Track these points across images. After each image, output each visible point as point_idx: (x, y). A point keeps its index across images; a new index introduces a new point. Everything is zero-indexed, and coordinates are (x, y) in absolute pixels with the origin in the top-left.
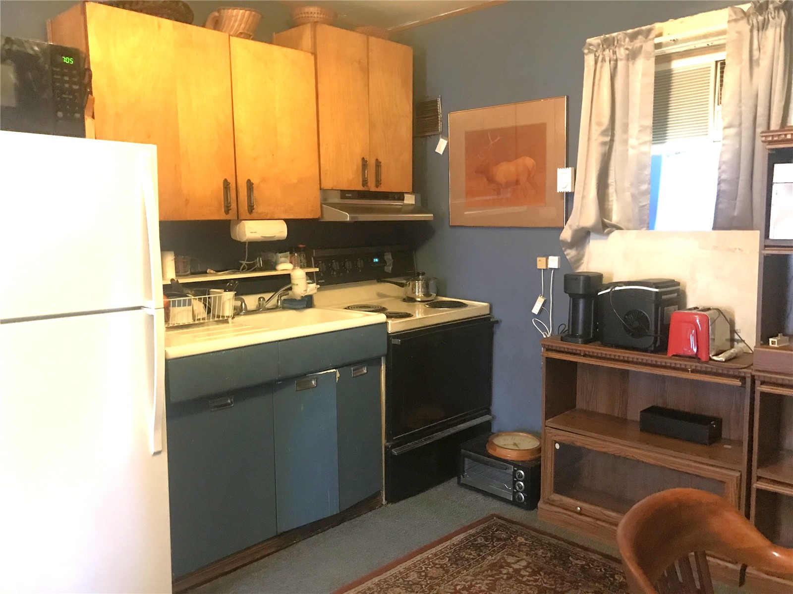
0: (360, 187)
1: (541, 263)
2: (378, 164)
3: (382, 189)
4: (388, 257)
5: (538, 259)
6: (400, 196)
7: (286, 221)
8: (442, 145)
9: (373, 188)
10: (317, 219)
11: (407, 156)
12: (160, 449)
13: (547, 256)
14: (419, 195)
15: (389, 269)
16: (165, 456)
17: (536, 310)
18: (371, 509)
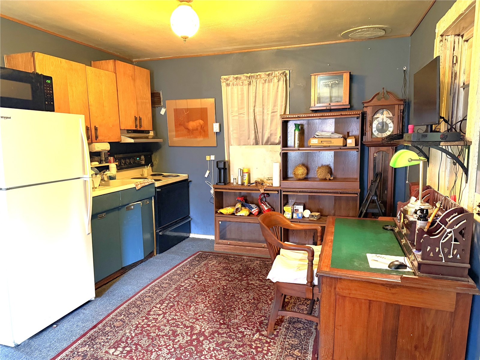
0: (134, 129)
1: (208, 158)
2: (140, 119)
3: (142, 129)
4: (143, 157)
5: (207, 156)
6: (148, 132)
7: (109, 143)
8: (163, 111)
9: (139, 129)
10: (119, 142)
11: (150, 115)
12: (90, 232)
13: (210, 155)
14: (155, 131)
15: (143, 162)
16: (91, 234)
17: (206, 176)
18: (151, 257)
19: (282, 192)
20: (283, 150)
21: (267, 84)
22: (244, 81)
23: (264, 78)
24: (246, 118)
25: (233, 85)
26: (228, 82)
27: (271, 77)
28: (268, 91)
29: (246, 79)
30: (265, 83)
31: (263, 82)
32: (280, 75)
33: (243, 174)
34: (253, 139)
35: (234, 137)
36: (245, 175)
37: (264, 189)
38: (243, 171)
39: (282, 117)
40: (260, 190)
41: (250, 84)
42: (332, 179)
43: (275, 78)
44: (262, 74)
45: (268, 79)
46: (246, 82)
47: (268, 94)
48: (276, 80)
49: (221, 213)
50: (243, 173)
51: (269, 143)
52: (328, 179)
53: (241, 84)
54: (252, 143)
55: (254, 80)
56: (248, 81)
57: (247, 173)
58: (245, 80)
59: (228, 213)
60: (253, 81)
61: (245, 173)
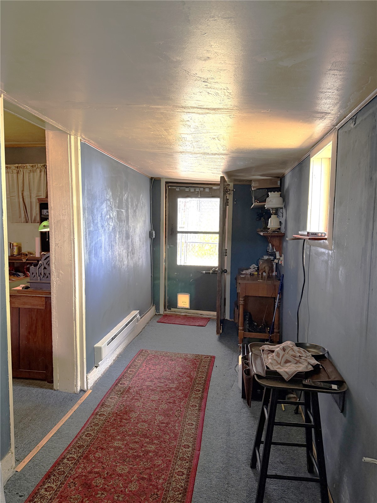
21: (32, 174)
22: (13, 170)
24: (17, 200)
27: (34, 168)
28: (33, 179)
29: (15, 168)
31: (29, 171)
32: (42, 167)
34: (24, 218)
36: (15, 248)
37: (27, 259)
39: (40, 200)
41: (18, 173)
44: (28, 166)
45: (32, 170)
46: (15, 171)
47: (33, 182)
48: (38, 171)
50: (13, 246)
51: (37, 222)
53: (12, 172)
56: (17, 170)
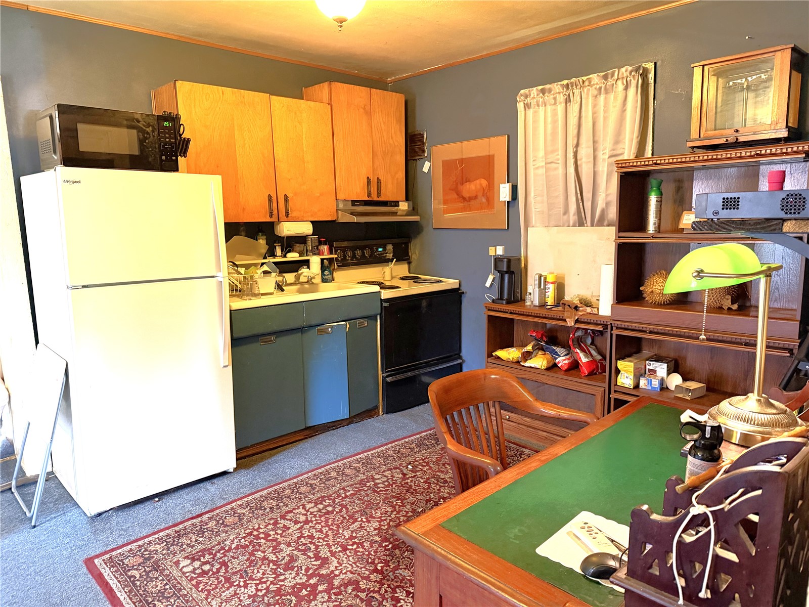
0: (367, 198)
1: (492, 251)
2: (379, 181)
3: (380, 199)
4: (390, 247)
5: (490, 248)
6: (396, 204)
7: (311, 222)
8: (426, 167)
9: (376, 199)
10: (335, 221)
11: (402, 175)
12: (227, 364)
13: (495, 246)
15: (390, 256)
16: (230, 368)
17: (488, 284)
18: (371, 417)
19: (614, 328)
20: (619, 237)
21: (602, 97)
22: (558, 95)
23: (597, 84)
24: (560, 171)
25: (538, 106)
26: (529, 100)
27: (610, 81)
28: (605, 112)
29: (562, 90)
30: (600, 94)
31: (596, 92)
32: (630, 74)
33: (545, 285)
34: (574, 215)
35: (537, 210)
36: (549, 288)
37: (576, 318)
38: (545, 278)
39: (620, 165)
40: (567, 320)
41: (568, 101)
42: (735, 310)
43: (619, 82)
44: (595, 78)
45: (603, 86)
46: (561, 98)
47: (605, 118)
48: (620, 86)
49: (499, 358)
50: (545, 282)
51: (606, 223)
52: (726, 308)
53: (553, 101)
54: (571, 223)
55: (577, 91)
56: (565, 95)
57: (552, 283)
58: (559, 93)
59: (509, 359)
60: (573, 93)
61: (548, 282)
